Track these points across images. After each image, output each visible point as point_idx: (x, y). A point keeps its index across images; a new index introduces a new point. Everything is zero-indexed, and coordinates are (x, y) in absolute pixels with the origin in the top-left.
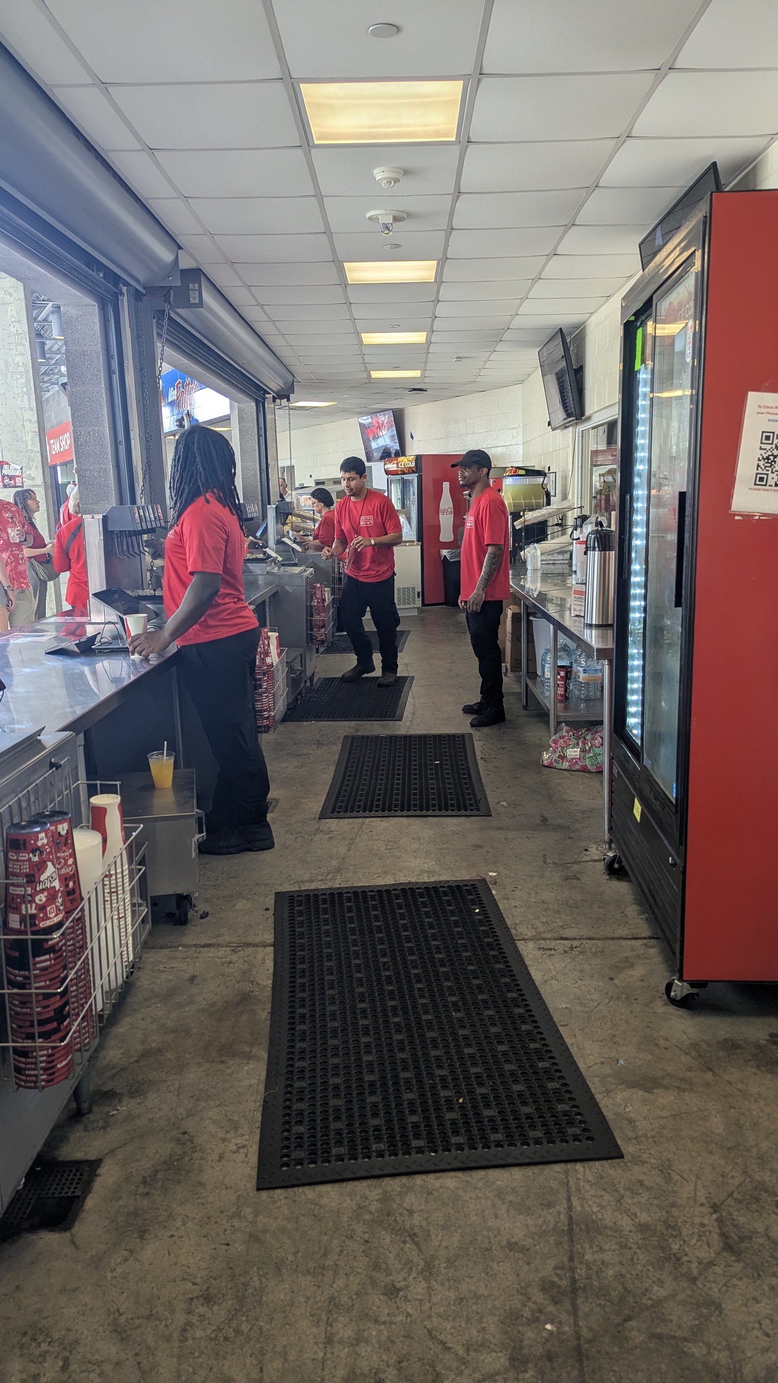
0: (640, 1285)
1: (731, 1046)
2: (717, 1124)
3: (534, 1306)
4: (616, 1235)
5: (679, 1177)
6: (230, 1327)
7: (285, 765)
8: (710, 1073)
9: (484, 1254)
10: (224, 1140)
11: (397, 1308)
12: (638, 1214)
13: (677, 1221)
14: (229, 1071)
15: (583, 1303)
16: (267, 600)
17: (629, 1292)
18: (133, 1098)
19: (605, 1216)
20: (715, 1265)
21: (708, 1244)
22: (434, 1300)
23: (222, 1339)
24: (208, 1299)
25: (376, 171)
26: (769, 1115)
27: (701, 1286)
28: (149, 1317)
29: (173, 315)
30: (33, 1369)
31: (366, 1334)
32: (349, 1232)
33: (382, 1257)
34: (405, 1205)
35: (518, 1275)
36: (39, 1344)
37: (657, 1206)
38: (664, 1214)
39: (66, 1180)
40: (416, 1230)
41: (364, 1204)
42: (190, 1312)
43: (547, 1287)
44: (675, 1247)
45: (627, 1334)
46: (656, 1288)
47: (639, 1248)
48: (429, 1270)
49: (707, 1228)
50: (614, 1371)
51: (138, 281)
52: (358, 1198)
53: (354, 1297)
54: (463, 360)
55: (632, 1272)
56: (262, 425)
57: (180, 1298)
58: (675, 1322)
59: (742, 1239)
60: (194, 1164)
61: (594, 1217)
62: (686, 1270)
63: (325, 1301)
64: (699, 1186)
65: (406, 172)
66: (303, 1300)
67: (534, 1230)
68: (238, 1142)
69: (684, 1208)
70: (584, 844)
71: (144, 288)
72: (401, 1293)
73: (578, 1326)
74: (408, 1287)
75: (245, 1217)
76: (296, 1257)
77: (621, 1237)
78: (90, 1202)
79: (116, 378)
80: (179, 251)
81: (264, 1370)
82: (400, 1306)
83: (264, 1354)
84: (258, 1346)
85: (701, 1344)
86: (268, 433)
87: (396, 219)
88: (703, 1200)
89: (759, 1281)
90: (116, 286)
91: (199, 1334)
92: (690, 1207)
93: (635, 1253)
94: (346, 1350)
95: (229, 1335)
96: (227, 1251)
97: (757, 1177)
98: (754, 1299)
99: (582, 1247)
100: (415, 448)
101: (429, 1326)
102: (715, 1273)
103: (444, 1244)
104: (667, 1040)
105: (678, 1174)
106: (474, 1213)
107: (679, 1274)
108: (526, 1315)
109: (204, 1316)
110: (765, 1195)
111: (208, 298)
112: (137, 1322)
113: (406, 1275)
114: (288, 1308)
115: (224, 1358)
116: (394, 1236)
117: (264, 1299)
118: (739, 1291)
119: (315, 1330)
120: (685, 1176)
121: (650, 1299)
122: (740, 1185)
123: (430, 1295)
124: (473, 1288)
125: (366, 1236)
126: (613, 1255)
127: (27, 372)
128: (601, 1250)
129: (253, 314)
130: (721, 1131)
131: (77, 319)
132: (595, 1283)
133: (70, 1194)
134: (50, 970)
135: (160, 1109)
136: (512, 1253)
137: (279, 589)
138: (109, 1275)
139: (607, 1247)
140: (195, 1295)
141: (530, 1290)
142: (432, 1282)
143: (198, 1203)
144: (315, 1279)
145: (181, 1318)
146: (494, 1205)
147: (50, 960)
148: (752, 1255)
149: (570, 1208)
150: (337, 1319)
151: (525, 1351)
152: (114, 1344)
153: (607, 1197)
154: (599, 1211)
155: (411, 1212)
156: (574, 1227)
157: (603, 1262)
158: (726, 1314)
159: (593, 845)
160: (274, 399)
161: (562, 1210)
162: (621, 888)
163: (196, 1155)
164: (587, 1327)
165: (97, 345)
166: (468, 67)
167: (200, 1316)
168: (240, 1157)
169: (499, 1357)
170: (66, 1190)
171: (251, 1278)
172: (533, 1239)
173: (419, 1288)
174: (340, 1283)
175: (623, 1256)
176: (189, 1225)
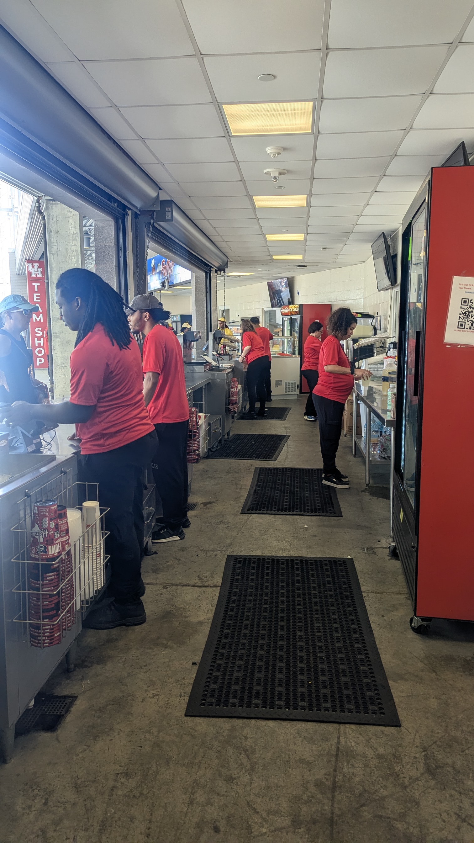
0: (373, 788)
1: (449, 660)
2: (434, 703)
3: (310, 794)
4: (363, 759)
5: (405, 731)
6: (137, 791)
7: (207, 483)
8: (434, 674)
9: (285, 764)
10: (146, 691)
11: (232, 788)
12: (379, 749)
13: (400, 755)
14: (154, 653)
15: (338, 794)
16: (204, 387)
17: (366, 791)
18: (99, 664)
19: (358, 749)
20: (419, 781)
21: (417, 768)
22: (253, 786)
23: (132, 797)
24: (127, 775)
25: (267, 149)
26: (466, 700)
27: (409, 792)
28: (94, 781)
29: (156, 225)
30: (29, 802)
31: (212, 801)
32: (210, 746)
33: (227, 760)
34: (243, 734)
35: (303, 776)
36: (34, 790)
37: (390, 745)
38: (394, 750)
39: (58, 706)
40: (248, 748)
41: (220, 731)
42: (116, 781)
43: (319, 784)
44: (397, 769)
45: (361, 814)
46: (382, 790)
47: (375, 767)
48: (252, 769)
49: (417, 760)
50: (351, 833)
51: (136, 207)
52: (217, 727)
53: (208, 780)
54: (327, 249)
55: (369, 780)
56: (208, 286)
57: (111, 773)
58: (390, 809)
59: (437, 767)
60: (128, 702)
61: (352, 749)
62: (402, 782)
63: (191, 782)
64: (417, 736)
65: (284, 149)
66: (179, 779)
67: (316, 753)
68: (154, 692)
69: (406, 748)
70: (378, 538)
71: (140, 211)
72: (235, 781)
73: (334, 807)
74: (239, 777)
75: (153, 733)
76: (178, 756)
77: (366, 761)
78: (69, 718)
79: (122, 260)
80: (160, 191)
81: (153, 814)
82: (233, 787)
83: (154, 806)
84: (151, 802)
85: (404, 823)
86: (212, 291)
87: (280, 173)
88: (418, 744)
89: (444, 792)
90: (124, 210)
91: (120, 792)
92: (410, 747)
93: (373, 770)
94: (200, 808)
95: (136, 795)
96: (140, 750)
97: (453, 734)
98: (439, 801)
99: (342, 764)
100: (300, 300)
101: (248, 800)
102: (418, 785)
103: (263, 756)
104: (411, 653)
105: (406, 729)
106: (283, 741)
107: (397, 784)
108: (304, 799)
109: (123, 783)
110: (456, 744)
111: (176, 215)
112: (87, 783)
113: (239, 771)
114: (170, 784)
115: (132, 806)
116: (235, 750)
117: (158, 777)
118: (431, 796)
119: (184, 796)
120: (410, 730)
121: (377, 796)
122: (442, 737)
123: (251, 783)
124: (276, 781)
125: (219, 749)
126: (359, 770)
127: (78, 255)
128: (353, 766)
129: (203, 224)
130: (435, 706)
131: (102, 228)
132: (347, 785)
133: (58, 714)
134: (54, 581)
135: (113, 672)
136: (301, 764)
137: (210, 381)
138: (75, 758)
139: (357, 765)
140: (120, 772)
141: (308, 785)
142: (253, 776)
143: (128, 724)
144: (187, 769)
145: (111, 783)
146: (295, 738)
147: (54, 575)
148: (443, 776)
149: (339, 743)
150: (197, 791)
151: (301, 818)
152: (73, 794)
153: (361, 738)
154: (355, 746)
155: (246, 738)
156: (340, 753)
157: (353, 774)
158: (421, 808)
159: (384, 539)
160: (216, 271)
161: (334, 743)
162: (397, 564)
163: (130, 698)
164: (338, 808)
165: (111, 242)
166: (316, 95)
167: (122, 783)
168: (153, 700)
169: (286, 820)
170: (57, 711)
171: (152, 766)
172: (315, 758)
173: (246, 779)
174: (201, 772)
175: (366, 771)
176: (122, 734)
